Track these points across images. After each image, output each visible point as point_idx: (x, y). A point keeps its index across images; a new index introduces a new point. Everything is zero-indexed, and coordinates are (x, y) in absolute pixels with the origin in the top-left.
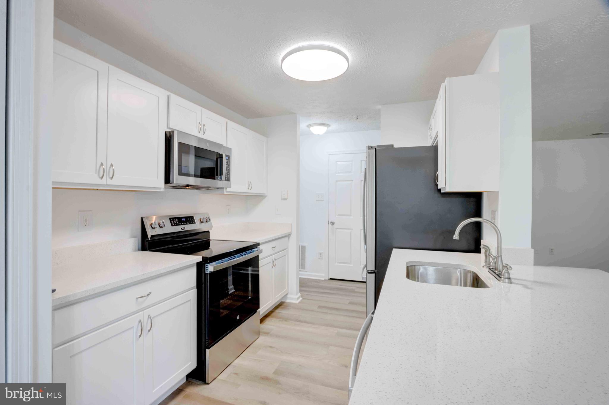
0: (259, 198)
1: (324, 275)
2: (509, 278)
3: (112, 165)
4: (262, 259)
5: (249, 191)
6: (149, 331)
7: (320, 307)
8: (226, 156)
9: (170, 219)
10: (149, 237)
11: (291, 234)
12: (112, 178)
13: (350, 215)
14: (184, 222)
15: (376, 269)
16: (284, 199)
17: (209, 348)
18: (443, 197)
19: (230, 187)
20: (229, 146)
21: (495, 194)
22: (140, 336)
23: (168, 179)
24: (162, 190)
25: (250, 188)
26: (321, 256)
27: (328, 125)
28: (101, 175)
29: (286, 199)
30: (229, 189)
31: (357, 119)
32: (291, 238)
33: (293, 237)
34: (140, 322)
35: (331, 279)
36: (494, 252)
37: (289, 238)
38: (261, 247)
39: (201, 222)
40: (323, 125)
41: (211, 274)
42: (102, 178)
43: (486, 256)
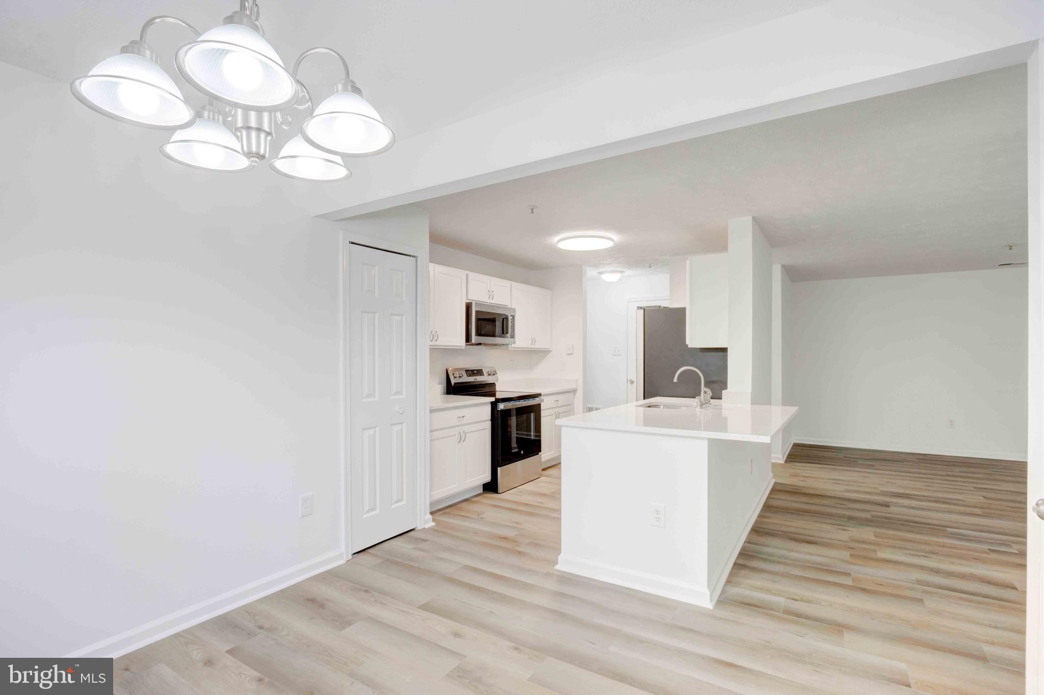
0: (542, 353)
3: (436, 332)
4: (544, 410)
5: (533, 346)
6: (464, 440)
8: (511, 316)
9: (466, 371)
10: (453, 384)
11: (577, 390)
12: (437, 341)
14: (475, 374)
16: (569, 354)
17: (500, 467)
19: (514, 343)
20: (513, 307)
22: (459, 442)
23: (468, 339)
24: (463, 348)
25: (533, 343)
27: (622, 272)
28: (431, 339)
29: (572, 354)
30: (513, 346)
31: (650, 267)
32: (577, 394)
33: (580, 395)
34: (459, 433)
37: (575, 394)
38: (542, 398)
39: (489, 375)
40: (617, 272)
41: (502, 411)
42: (432, 341)
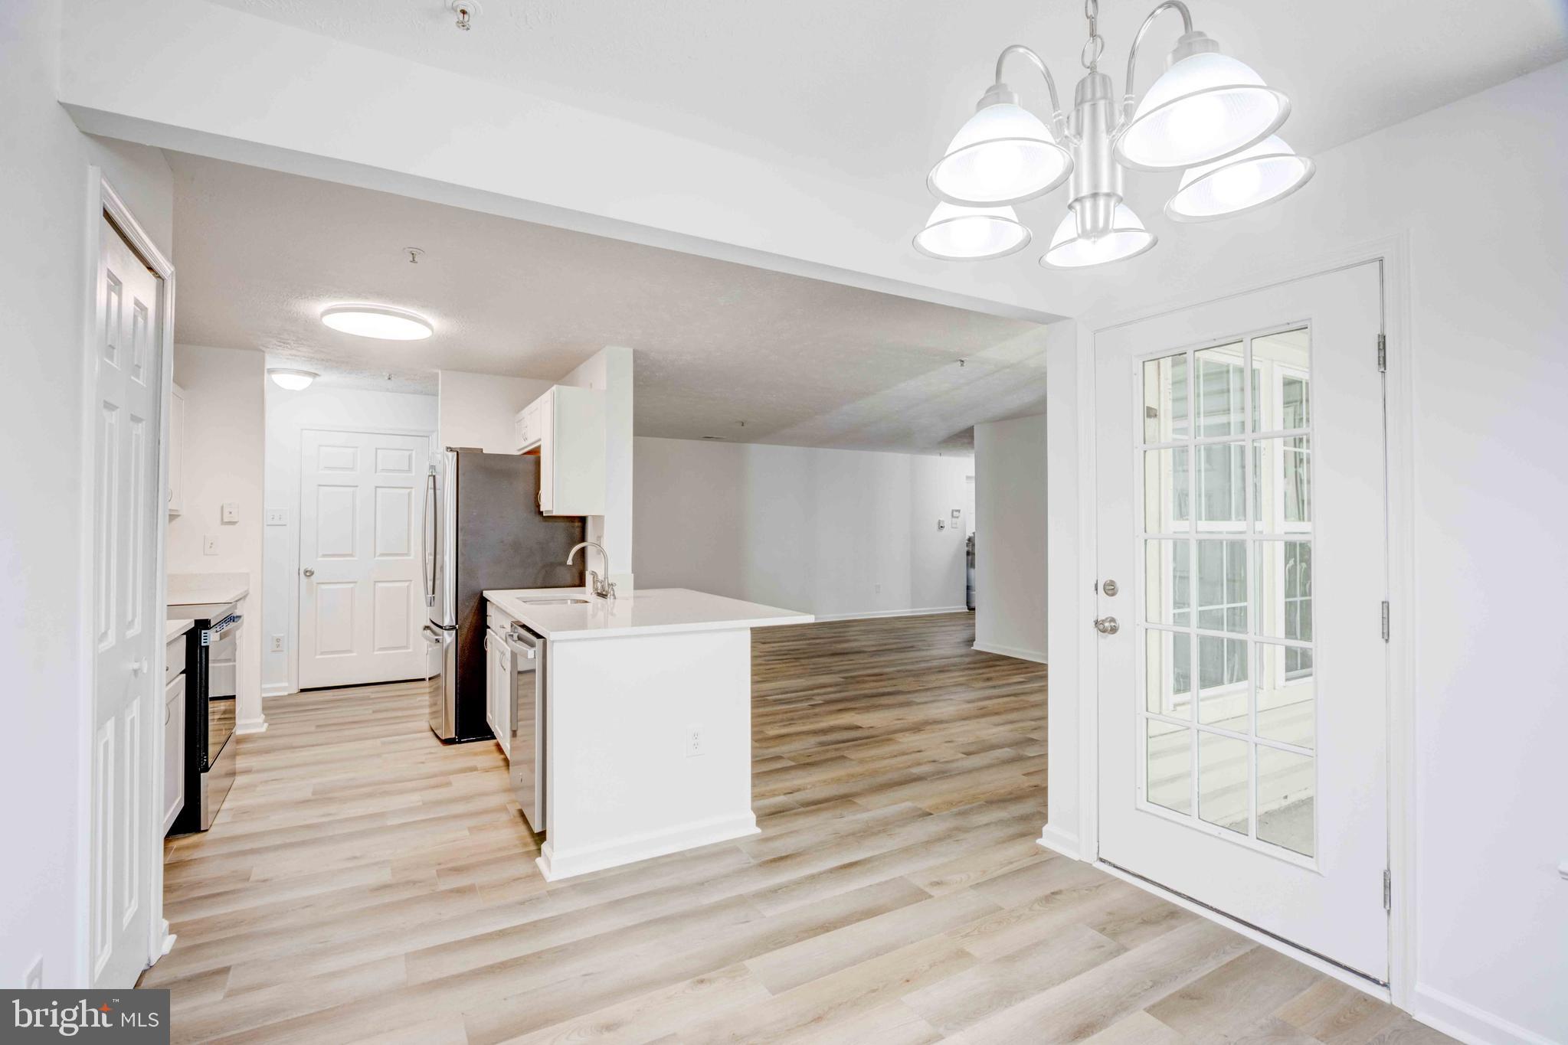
1: (286, 684)
2: (614, 595)
7: (318, 726)
11: (248, 594)
13: (351, 555)
15: (457, 623)
16: (230, 523)
18: (546, 521)
21: (599, 519)
26: (278, 646)
27: (315, 375)
29: (233, 523)
31: (389, 379)
33: (253, 600)
35: (302, 691)
36: (601, 577)
40: (305, 373)
43: (594, 582)
